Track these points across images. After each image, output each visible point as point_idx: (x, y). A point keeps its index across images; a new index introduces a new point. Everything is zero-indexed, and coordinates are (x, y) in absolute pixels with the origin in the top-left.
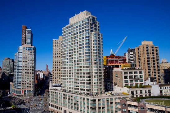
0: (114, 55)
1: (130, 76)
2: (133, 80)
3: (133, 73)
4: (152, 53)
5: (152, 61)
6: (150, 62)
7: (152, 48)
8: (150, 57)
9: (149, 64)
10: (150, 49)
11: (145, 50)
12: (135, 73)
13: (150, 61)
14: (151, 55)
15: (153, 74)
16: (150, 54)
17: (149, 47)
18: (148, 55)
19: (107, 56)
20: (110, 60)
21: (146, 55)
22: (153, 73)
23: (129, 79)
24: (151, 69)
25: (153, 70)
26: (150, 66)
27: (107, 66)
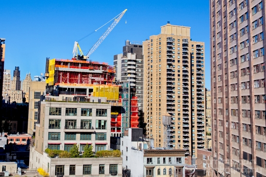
0: (85, 58)
1: (67, 121)
2: (75, 133)
3: (79, 112)
4: (181, 60)
5: (181, 82)
6: (176, 86)
7: (184, 45)
8: (176, 69)
9: (170, 89)
10: (178, 50)
11: (165, 49)
12: (84, 112)
13: (176, 81)
14: (178, 67)
15: (179, 119)
16: (176, 61)
17: (176, 42)
18: (170, 65)
19: (58, 59)
20: (66, 72)
21: (166, 63)
22: (181, 117)
23: (62, 130)
24: (176, 103)
25: (182, 108)
26: (175, 97)
27: (55, 88)
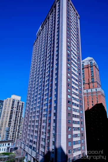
4: (16, 107)
5: (15, 115)
6: (13, 116)
7: (18, 102)
8: (14, 110)
9: (11, 117)
10: (16, 103)
11: (11, 103)
13: (13, 115)
14: (15, 109)
15: (12, 128)
16: (15, 108)
17: (16, 101)
18: (12, 109)
21: (11, 108)
22: (13, 127)
24: (12, 123)
25: (14, 124)
26: (12, 120)
